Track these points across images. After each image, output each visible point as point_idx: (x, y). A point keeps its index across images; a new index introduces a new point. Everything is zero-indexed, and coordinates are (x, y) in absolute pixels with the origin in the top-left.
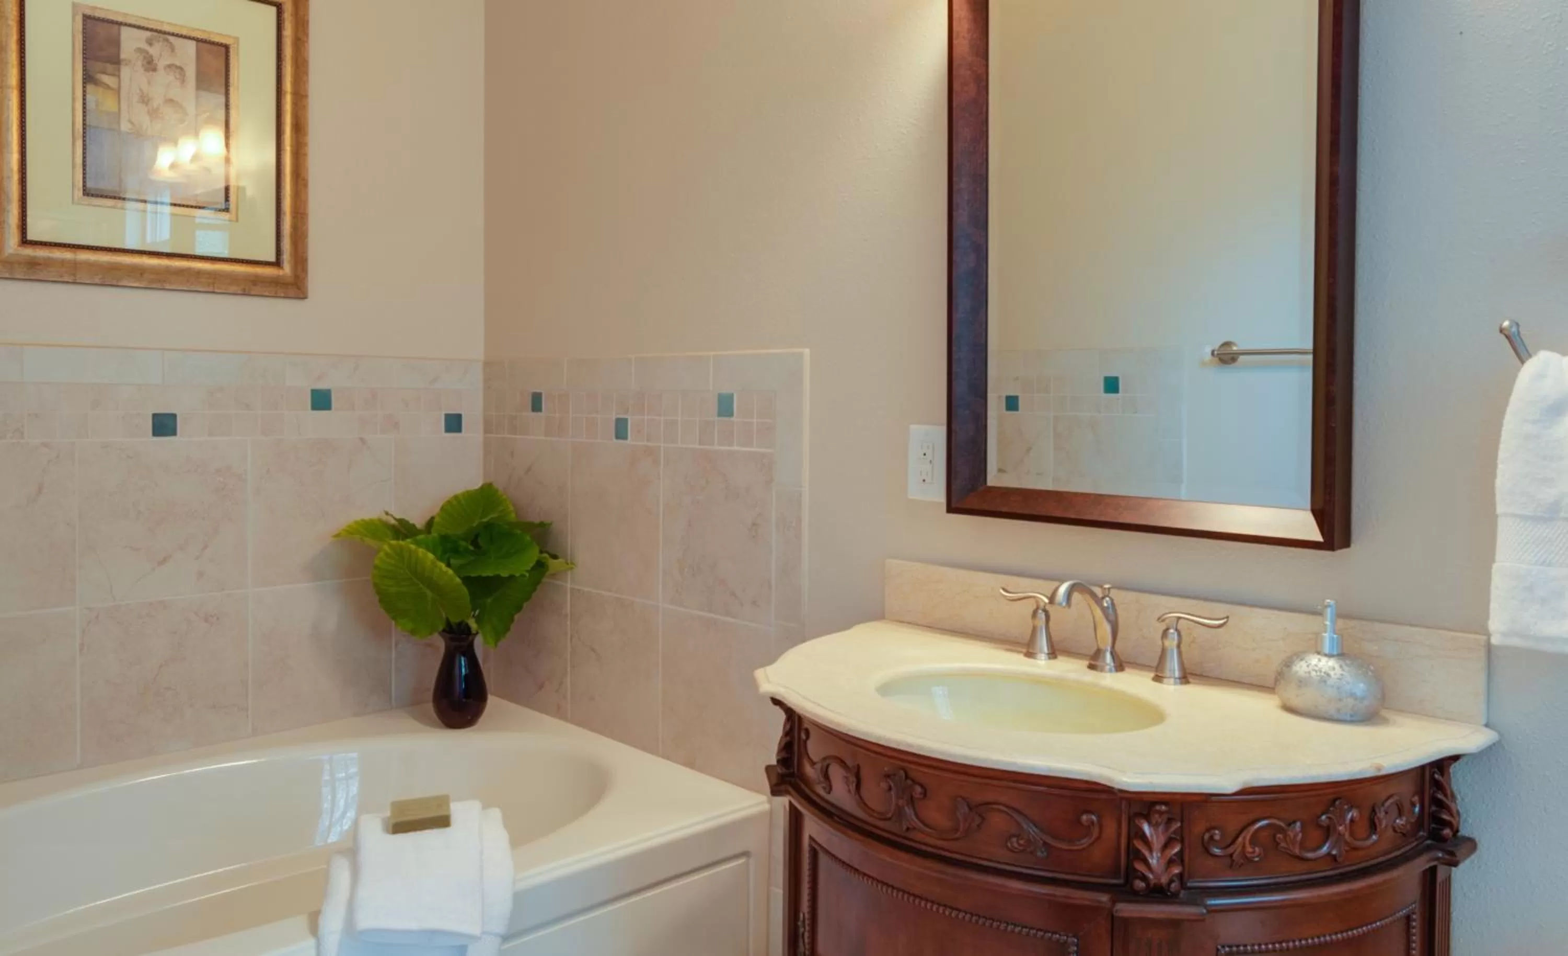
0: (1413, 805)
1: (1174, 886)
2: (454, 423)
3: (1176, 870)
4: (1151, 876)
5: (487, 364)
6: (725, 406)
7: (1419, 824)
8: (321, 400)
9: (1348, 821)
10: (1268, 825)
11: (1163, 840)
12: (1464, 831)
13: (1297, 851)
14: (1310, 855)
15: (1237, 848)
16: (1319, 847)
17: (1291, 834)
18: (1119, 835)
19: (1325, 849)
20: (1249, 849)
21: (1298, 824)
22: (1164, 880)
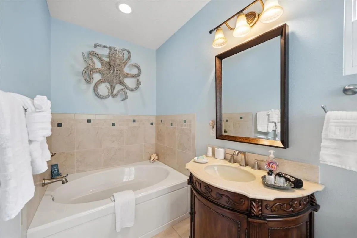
0: (307, 199)
1: (260, 216)
2: (152, 124)
3: (260, 213)
4: (255, 213)
5: (156, 116)
6: (185, 122)
7: (308, 203)
8: (134, 121)
9: (295, 204)
10: (279, 204)
11: (257, 206)
12: (317, 203)
13: (285, 209)
14: (287, 210)
15: (273, 209)
16: (289, 209)
17: (284, 206)
18: (248, 204)
19: (291, 209)
20: (275, 209)
21: (285, 205)
22: (258, 214)
